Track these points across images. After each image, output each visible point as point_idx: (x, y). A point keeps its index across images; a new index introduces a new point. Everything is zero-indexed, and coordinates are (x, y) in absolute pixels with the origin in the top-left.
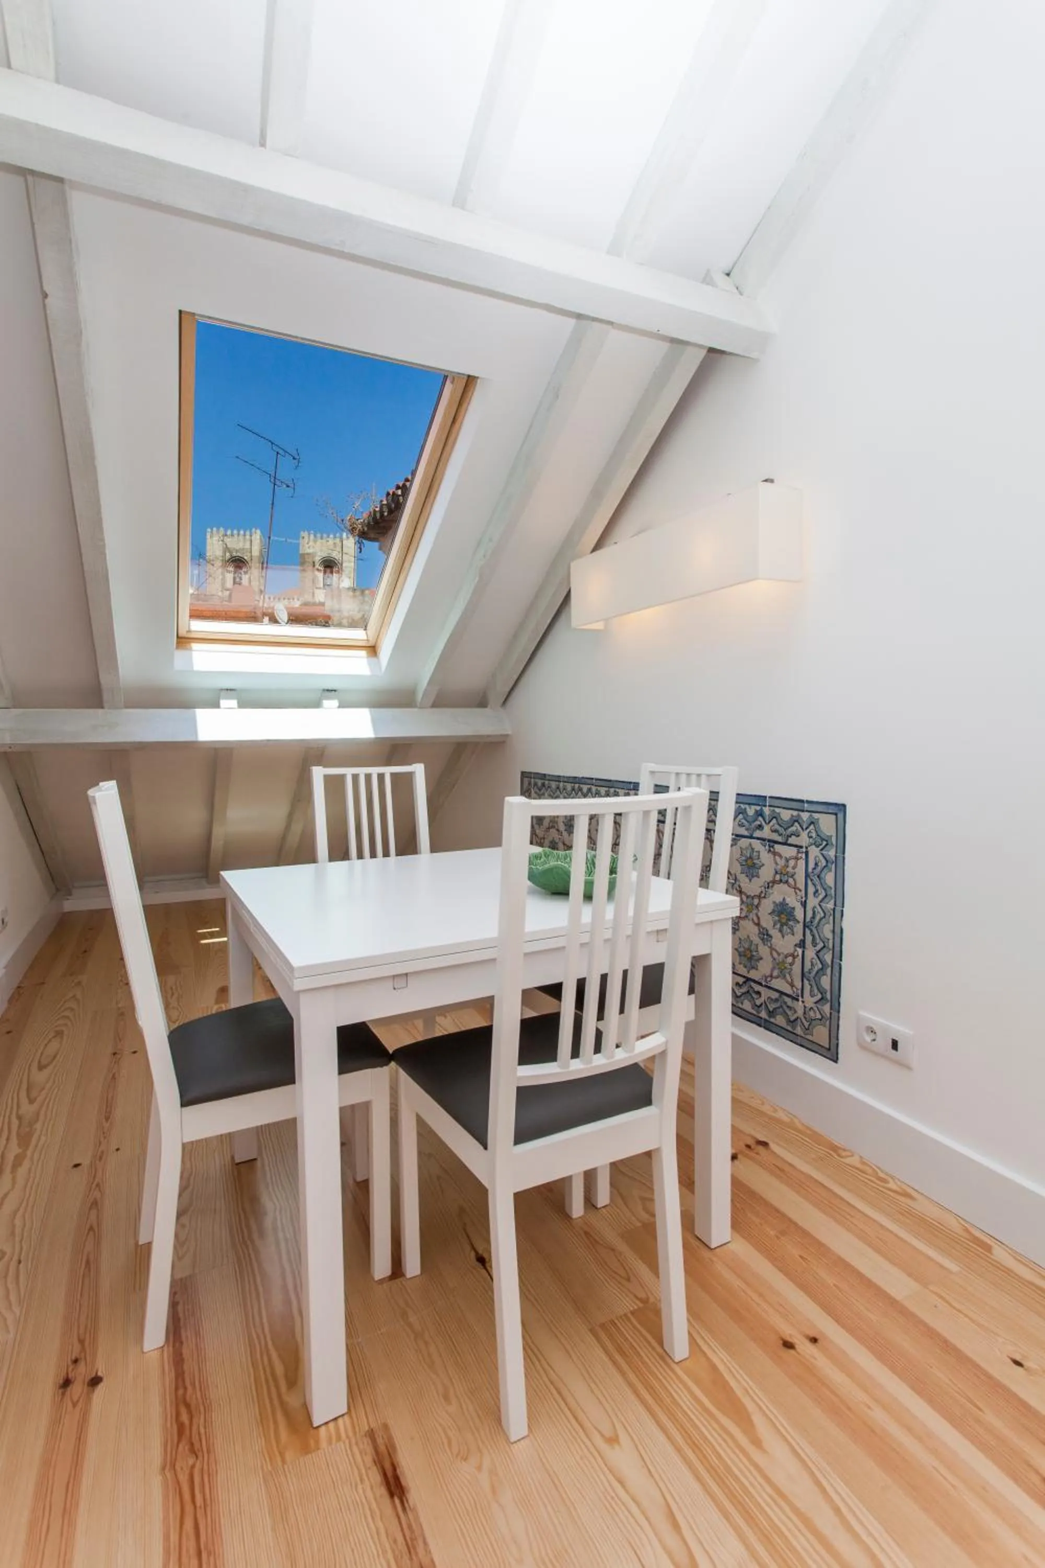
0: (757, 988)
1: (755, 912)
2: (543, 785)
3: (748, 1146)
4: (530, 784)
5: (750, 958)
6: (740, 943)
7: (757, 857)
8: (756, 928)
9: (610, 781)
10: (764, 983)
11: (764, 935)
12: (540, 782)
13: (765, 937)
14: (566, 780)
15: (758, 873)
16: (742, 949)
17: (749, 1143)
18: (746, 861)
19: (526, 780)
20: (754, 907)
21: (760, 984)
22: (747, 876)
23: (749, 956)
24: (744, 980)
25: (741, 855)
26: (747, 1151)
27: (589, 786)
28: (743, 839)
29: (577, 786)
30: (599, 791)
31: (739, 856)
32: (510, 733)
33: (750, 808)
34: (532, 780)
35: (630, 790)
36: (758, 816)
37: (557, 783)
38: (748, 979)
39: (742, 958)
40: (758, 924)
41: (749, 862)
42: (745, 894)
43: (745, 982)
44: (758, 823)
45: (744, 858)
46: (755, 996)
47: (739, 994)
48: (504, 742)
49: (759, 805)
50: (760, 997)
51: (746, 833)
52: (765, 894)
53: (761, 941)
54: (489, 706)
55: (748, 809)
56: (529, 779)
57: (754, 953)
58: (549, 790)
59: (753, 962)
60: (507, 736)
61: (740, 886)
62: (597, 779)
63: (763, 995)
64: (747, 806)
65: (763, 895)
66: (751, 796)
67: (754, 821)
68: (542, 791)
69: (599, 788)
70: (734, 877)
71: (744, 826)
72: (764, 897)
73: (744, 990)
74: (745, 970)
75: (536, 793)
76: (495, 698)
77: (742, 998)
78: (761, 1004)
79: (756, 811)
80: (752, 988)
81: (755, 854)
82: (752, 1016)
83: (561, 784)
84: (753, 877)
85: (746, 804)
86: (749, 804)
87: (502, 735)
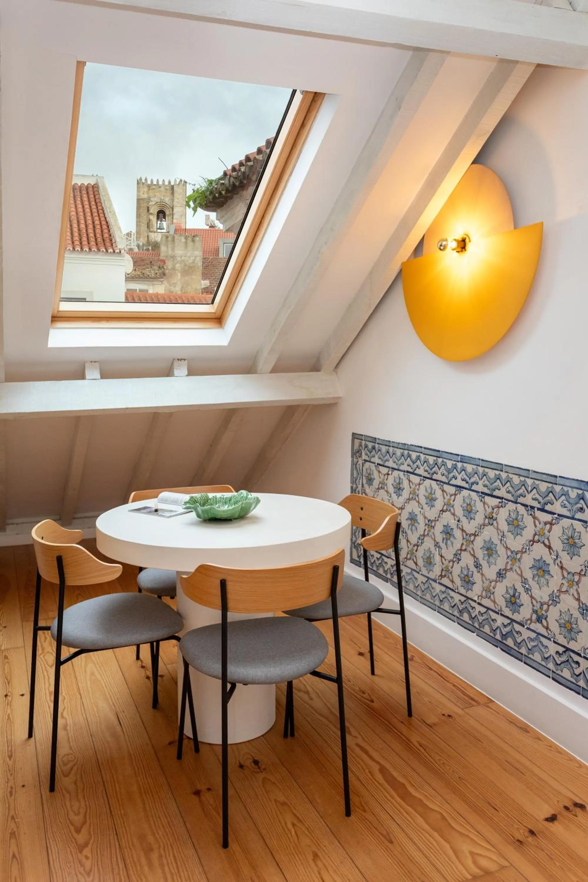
0: (576, 658)
1: (575, 587)
2: (374, 448)
3: (566, 808)
4: (360, 445)
5: (571, 630)
6: (561, 615)
7: (578, 537)
8: (577, 603)
9: (439, 451)
10: (582, 655)
11: (584, 610)
12: (370, 445)
13: (585, 611)
14: (396, 445)
15: (579, 552)
16: (563, 621)
17: (567, 805)
18: (568, 540)
19: (357, 442)
20: (574, 583)
21: (579, 655)
22: (568, 554)
23: (569, 628)
24: (564, 649)
25: (563, 533)
26: (565, 813)
27: (418, 454)
28: (565, 519)
29: (406, 452)
30: (428, 459)
31: (561, 535)
32: (341, 395)
33: (573, 491)
34: (363, 442)
35: (458, 462)
36: (580, 499)
37: (387, 447)
38: (567, 649)
39: (563, 629)
40: (578, 600)
41: (571, 540)
42: (566, 570)
43: (565, 652)
44: (579, 506)
45: (565, 537)
46: (574, 666)
47: (559, 662)
48: (335, 404)
49: (581, 489)
50: (579, 666)
51: (568, 514)
52: (585, 572)
53: (581, 615)
54: (322, 371)
55: (570, 492)
56: (360, 441)
57: (574, 626)
58: (379, 452)
59: (572, 633)
60: (339, 398)
61: (561, 562)
62: (425, 448)
63: (581, 665)
64: (570, 489)
65: (583, 573)
66: (574, 480)
67: (576, 503)
68: (372, 453)
69: (427, 457)
70: (555, 552)
71: (566, 507)
72: (585, 575)
73: (564, 658)
74: (565, 640)
75: (366, 454)
76: (329, 363)
77: (562, 665)
78: (581, 674)
79: (578, 495)
80: (571, 657)
81: (576, 534)
82: (572, 684)
83: (391, 449)
84: (574, 555)
85: (570, 487)
86: (572, 487)
87: (334, 398)
